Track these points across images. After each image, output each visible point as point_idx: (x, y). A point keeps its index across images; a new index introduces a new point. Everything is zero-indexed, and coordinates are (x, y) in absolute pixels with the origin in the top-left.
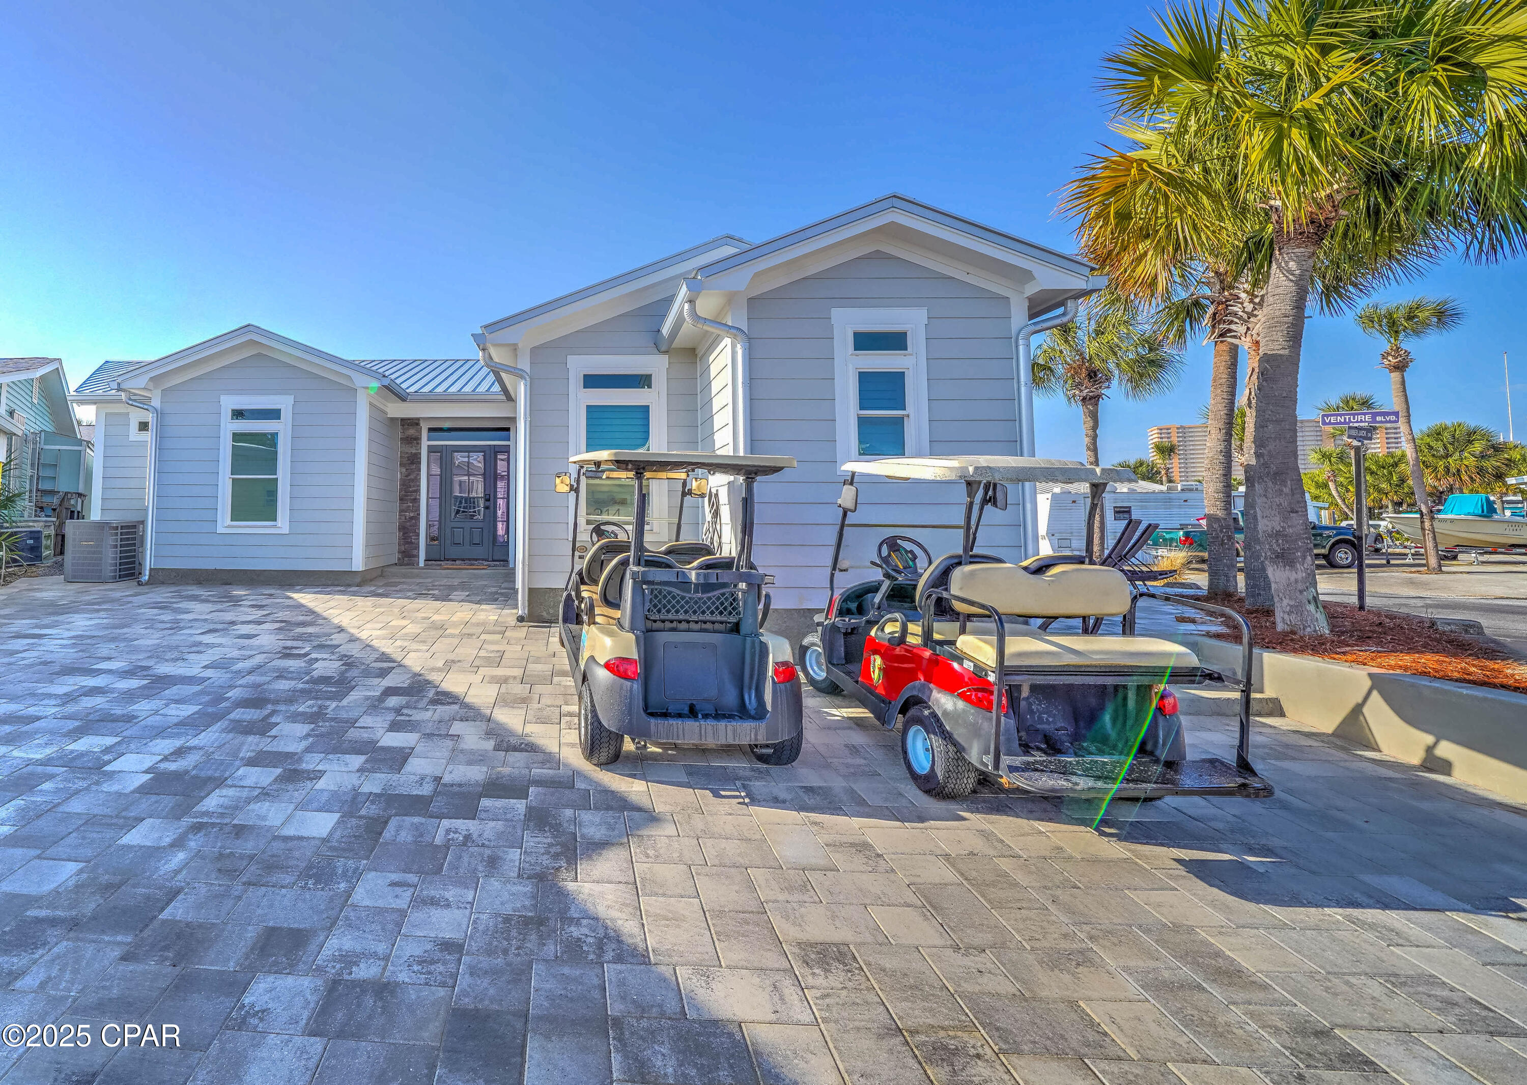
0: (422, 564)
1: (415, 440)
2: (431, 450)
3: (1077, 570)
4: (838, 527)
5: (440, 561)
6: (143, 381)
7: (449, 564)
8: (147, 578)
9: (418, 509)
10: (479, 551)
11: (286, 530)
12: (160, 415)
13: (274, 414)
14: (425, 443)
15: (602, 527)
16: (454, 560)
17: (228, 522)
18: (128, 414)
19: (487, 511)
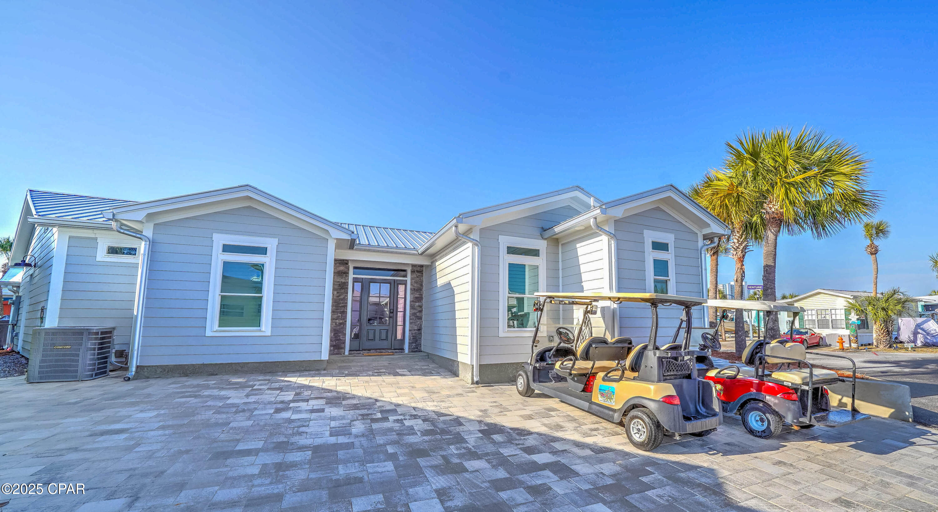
0: (347, 353)
1: (345, 273)
2: (355, 280)
3: (795, 345)
4: (676, 329)
5: (359, 351)
6: (141, 215)
7: (365, 353)
8: (133, 373)
9: (345, 318)
10: (385, 344)
11: (269, 333)
12: (153, 244)
13: (263, 251)
14: (351, 276)
15: (560, 330)
16: (369, 350)
17: (216, 327)
18: (96, 239)
19: (391, 319)
